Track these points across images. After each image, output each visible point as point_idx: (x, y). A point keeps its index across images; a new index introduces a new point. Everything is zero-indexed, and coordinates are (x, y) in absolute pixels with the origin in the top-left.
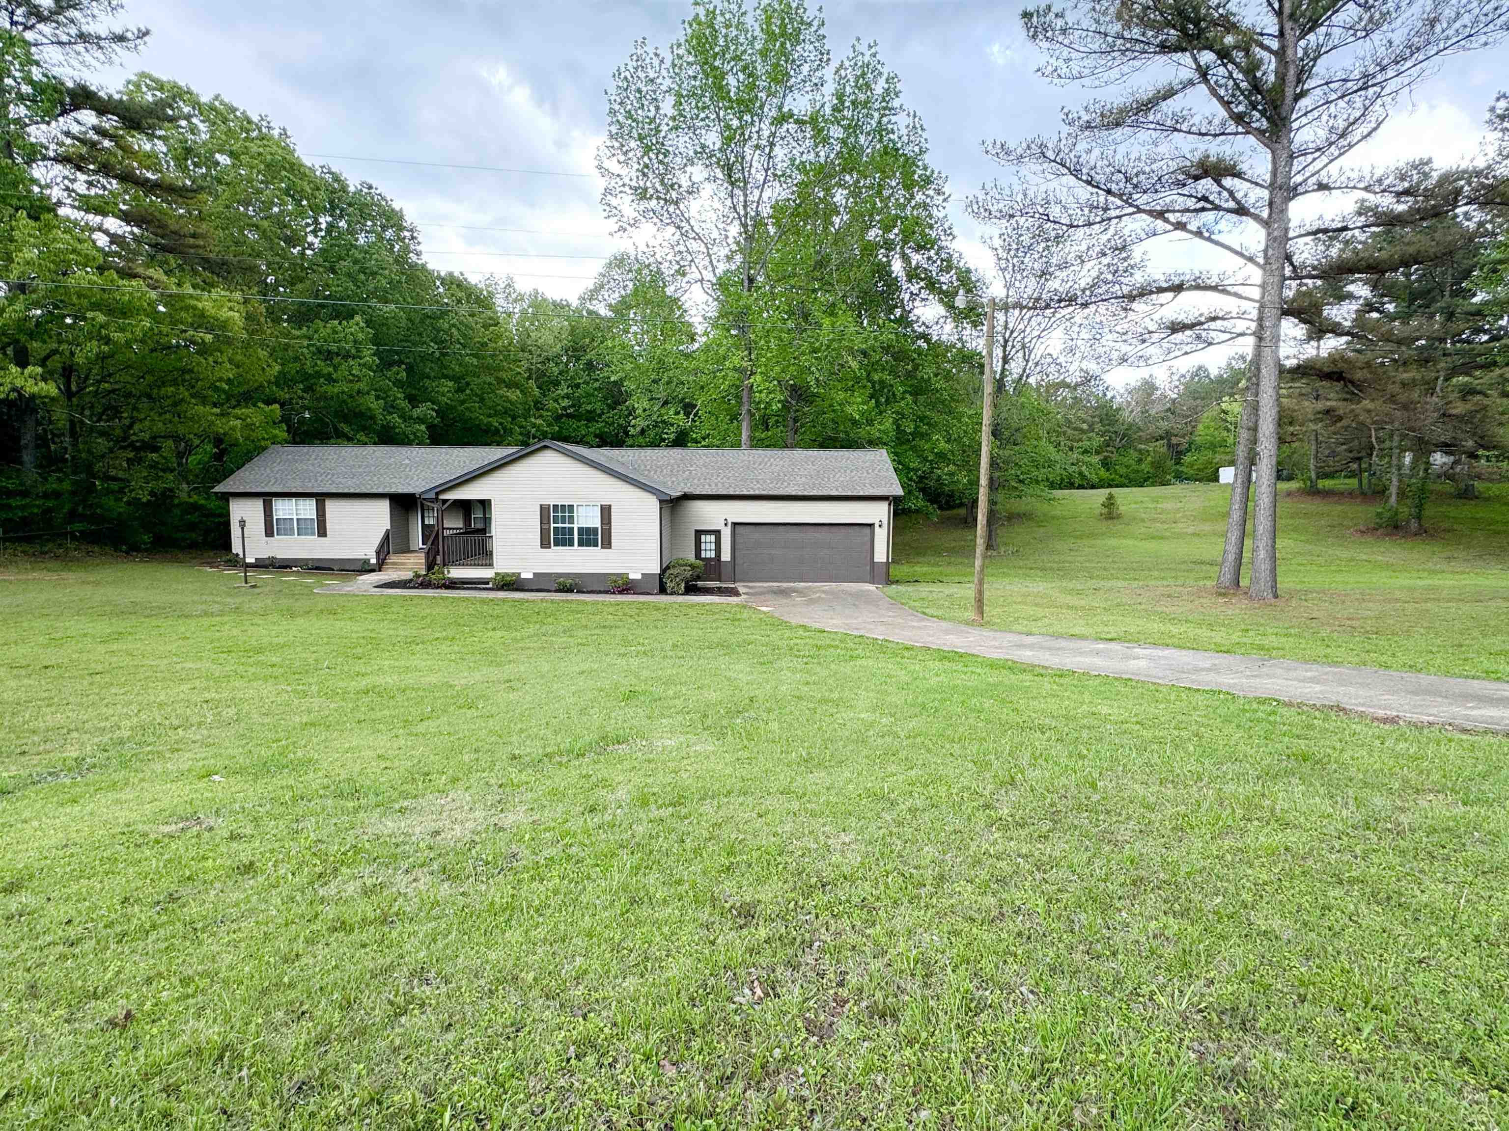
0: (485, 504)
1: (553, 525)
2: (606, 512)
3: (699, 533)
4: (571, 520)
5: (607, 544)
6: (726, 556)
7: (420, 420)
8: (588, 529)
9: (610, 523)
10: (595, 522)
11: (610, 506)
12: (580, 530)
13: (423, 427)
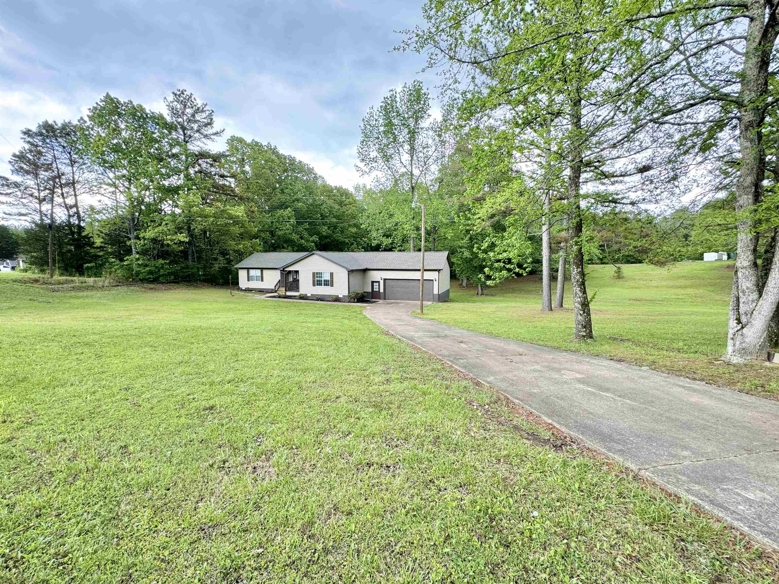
0: (297, 272)
1: (316, 279)
3: (373, 282)
4: (322, 277)
5: (332, 285)
6: (382, 290)
7: (313, 242)
8: (327, 280)
9: (333, 278)
10: (328, 278)
11: (333, 273)
12: (324, 280)
13: (313, 244)
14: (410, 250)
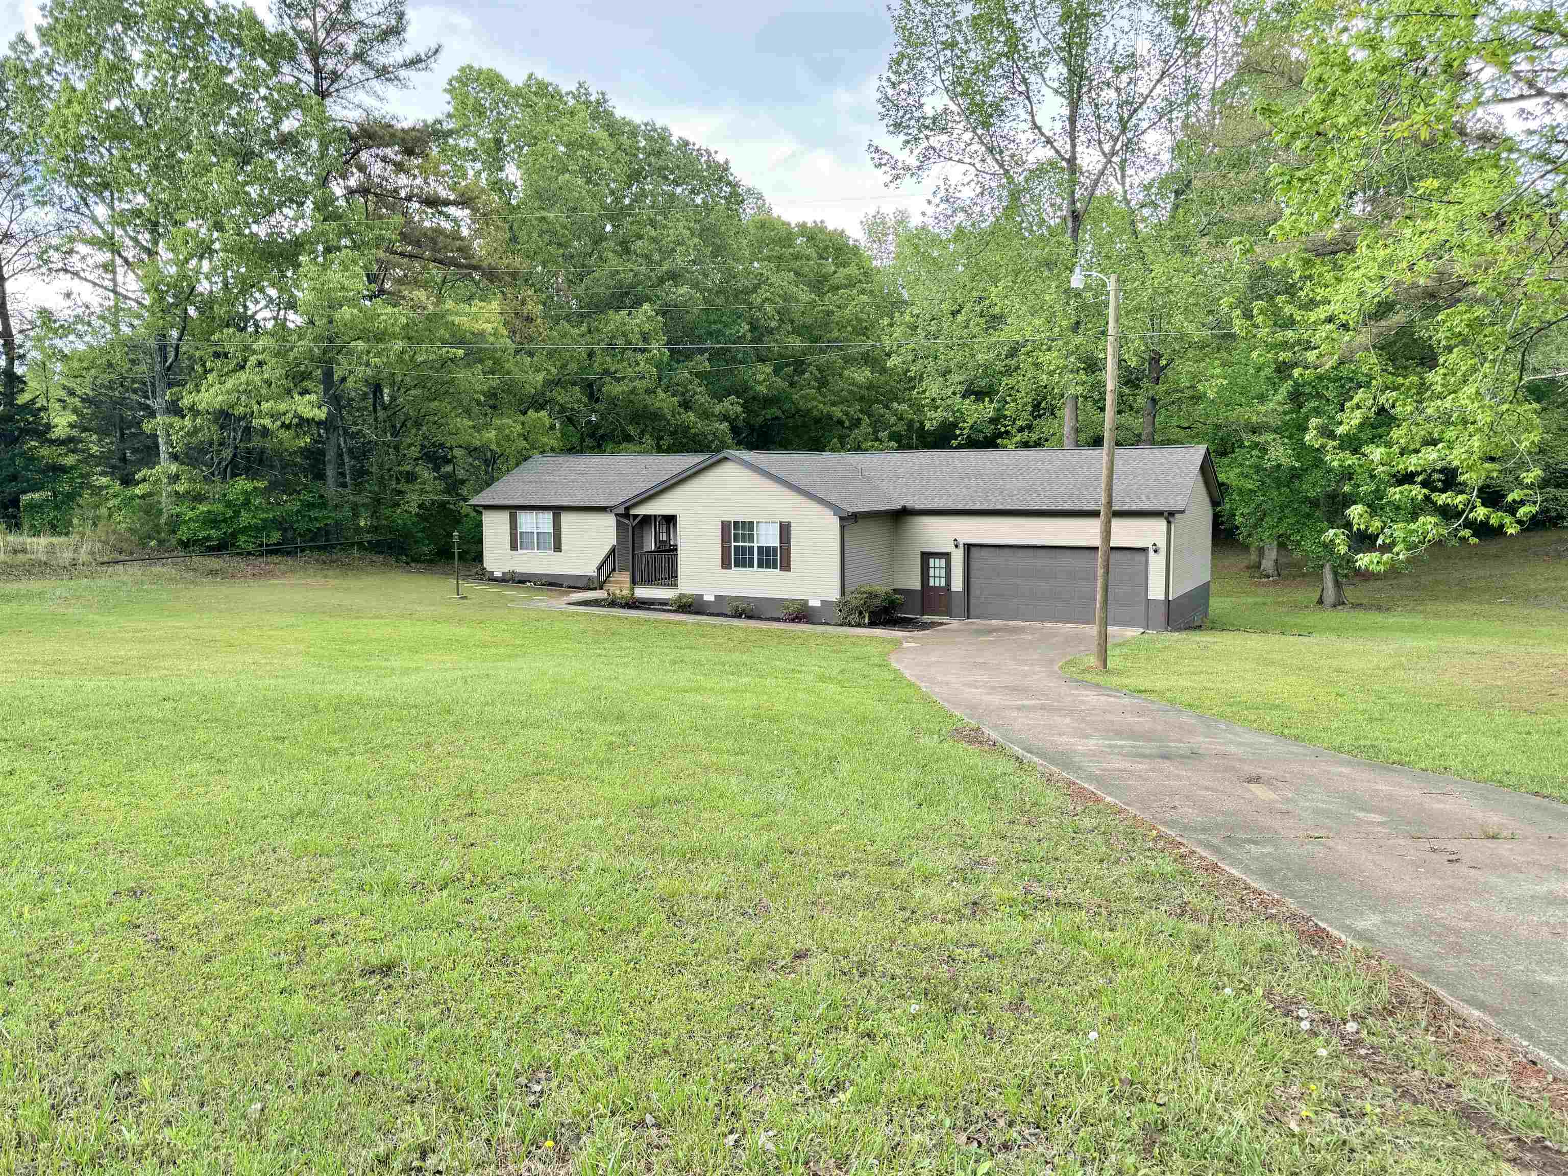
0: (670, 520)
1: (733, 544)
2: (785, 530)
3: (926, 557)
4: (751, 539)
5: (786, 566)
6: (957, 585)
7: (725, 417)
8: (768, 548)
9: (789, 542)
10: (774, 542)
11: (789, 523)
12: (760, 549)
13: (724, 426)
14: (1060, 443)
